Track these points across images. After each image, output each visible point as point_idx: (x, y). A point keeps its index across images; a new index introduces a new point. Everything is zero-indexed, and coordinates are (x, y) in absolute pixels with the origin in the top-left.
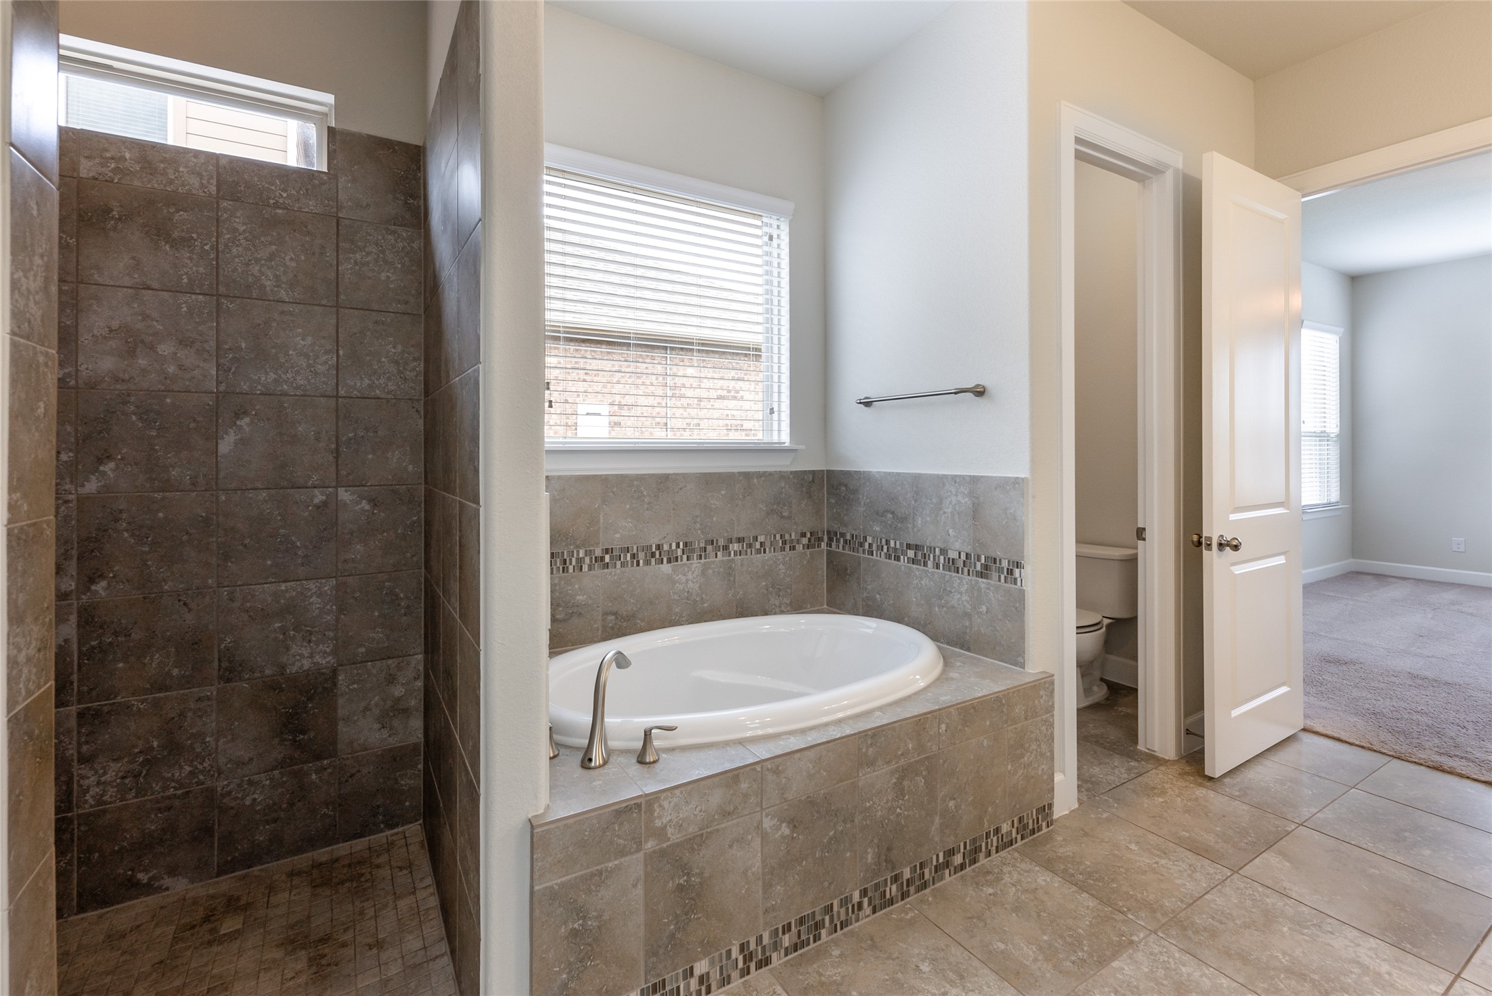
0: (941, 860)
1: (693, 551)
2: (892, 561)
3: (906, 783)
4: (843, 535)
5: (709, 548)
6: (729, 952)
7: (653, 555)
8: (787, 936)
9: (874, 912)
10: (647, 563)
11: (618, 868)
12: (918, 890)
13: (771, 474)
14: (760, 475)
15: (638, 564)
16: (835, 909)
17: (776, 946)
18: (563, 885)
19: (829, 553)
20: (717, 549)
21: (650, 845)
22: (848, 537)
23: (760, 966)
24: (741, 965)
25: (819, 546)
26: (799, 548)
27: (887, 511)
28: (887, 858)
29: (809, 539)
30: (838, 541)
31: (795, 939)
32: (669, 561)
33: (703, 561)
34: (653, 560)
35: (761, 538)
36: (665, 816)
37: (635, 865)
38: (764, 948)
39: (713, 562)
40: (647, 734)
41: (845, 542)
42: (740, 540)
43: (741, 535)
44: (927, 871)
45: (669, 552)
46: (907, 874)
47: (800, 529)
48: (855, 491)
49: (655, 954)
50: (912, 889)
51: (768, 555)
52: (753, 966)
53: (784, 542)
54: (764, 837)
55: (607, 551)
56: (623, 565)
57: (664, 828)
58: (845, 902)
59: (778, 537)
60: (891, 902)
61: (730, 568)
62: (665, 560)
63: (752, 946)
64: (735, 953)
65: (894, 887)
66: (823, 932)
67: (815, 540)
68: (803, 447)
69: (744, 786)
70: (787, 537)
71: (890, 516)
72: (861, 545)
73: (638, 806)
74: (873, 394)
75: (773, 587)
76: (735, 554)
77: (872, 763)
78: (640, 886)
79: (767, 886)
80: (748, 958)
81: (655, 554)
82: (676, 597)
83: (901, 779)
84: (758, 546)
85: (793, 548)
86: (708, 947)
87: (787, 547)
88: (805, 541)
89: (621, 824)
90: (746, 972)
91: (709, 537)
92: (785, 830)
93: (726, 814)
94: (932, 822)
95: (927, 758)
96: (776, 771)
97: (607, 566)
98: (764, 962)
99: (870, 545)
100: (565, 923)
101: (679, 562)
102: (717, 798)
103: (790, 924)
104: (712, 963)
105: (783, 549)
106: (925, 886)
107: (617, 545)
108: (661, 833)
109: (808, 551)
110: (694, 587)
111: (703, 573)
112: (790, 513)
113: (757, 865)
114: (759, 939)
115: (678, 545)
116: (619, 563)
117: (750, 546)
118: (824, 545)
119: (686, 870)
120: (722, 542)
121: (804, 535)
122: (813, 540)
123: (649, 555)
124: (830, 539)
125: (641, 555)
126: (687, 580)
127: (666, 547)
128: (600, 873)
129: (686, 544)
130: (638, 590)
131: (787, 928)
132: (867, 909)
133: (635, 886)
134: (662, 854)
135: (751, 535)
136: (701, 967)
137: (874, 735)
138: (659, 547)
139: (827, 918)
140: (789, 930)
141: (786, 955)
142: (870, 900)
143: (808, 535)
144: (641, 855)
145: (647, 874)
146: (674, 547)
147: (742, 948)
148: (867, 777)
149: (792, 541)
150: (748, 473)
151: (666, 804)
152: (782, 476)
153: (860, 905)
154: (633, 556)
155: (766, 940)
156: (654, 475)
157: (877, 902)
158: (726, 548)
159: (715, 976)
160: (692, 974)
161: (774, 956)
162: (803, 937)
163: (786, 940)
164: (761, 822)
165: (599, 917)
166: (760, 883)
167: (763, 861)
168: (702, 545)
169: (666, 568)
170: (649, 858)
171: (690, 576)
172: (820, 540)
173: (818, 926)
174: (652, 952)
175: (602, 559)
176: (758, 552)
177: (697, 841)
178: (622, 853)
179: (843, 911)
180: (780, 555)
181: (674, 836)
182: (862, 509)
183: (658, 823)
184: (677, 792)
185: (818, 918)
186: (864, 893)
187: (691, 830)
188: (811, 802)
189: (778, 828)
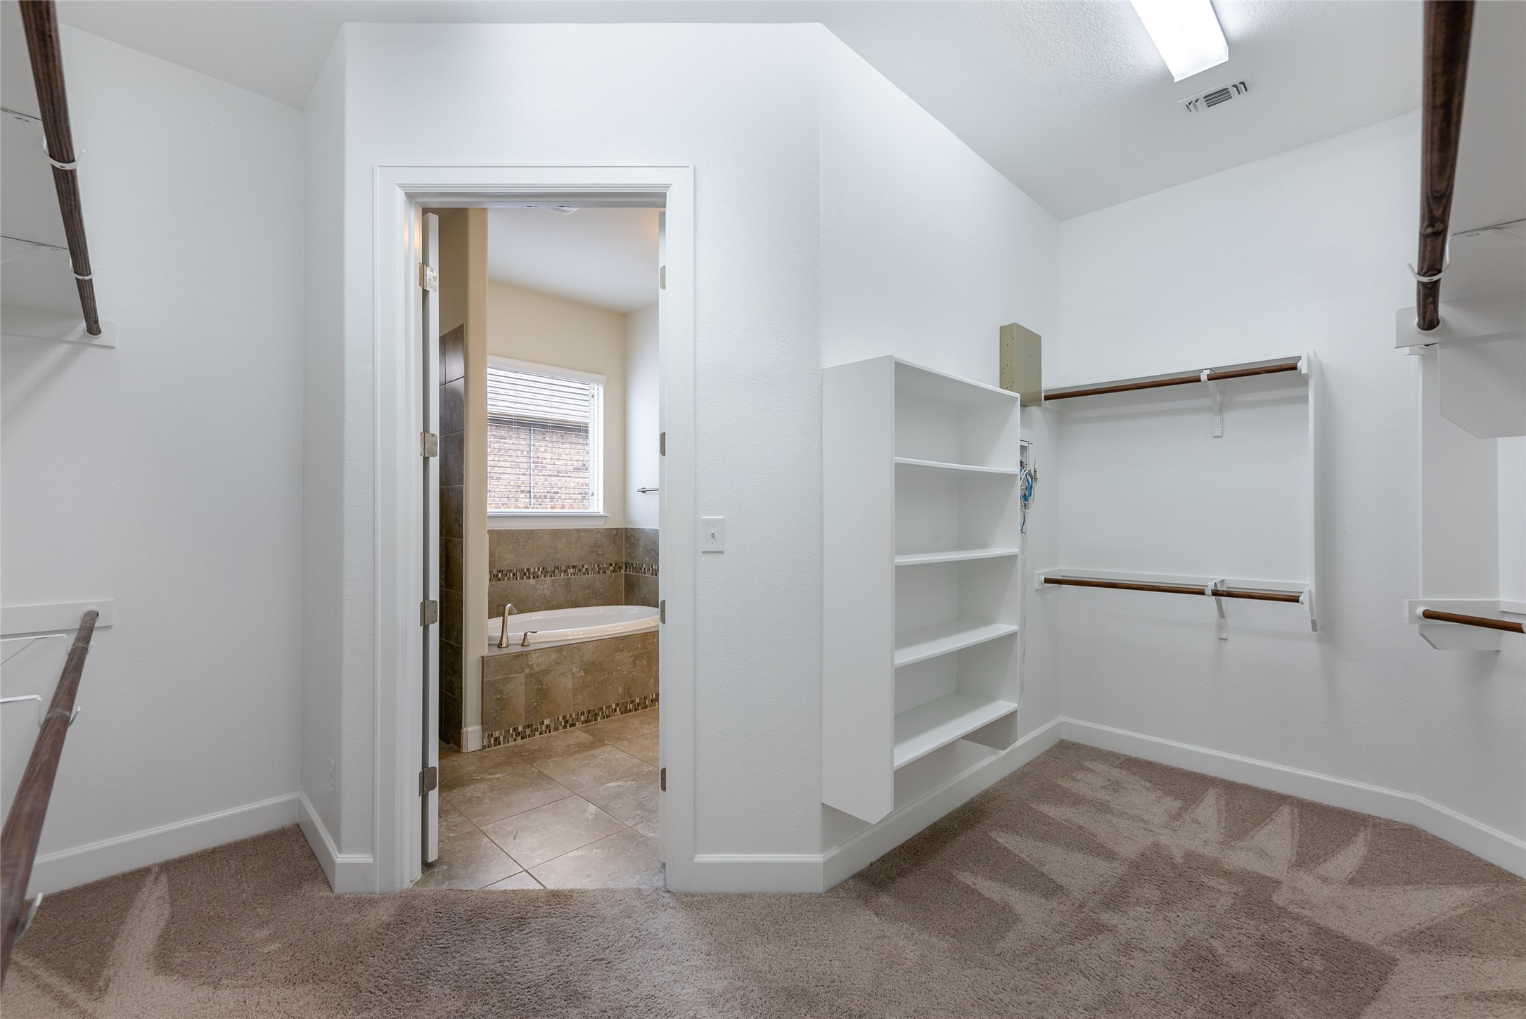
0: (654, 697)
1: (547, 572)
2: (654, 576)
3: (637, 662)
4: (632, 564)
5: (556, 571)
6: (558, 718)
7: (525, 574)
8: (583, 717)
9: (622, 714)
10: (522, 578)
11: (515, 677)
12: (643, 708)
13: (592, 530)
14: (585, 531)
15: (517, 579)
16: (604, 709)
17: (578, 719)
18: (494, 680)
19: (626, 575)
20: (561, 572)
21: (527, 671)
22: (635, 566)
23: (571, 726)
24: (563, 724)
25: (620, 571)
26: (608, 572)
27: (652, 550)
28: (628, 691)
29: (614, 568)
30: (630, 568)
31: (586, 718)
32: (534, 578)
33: (553, 578)
34: (525, 577)
35: (586, 566)
36: (533, 659)
37: (521, 677)
38: (573, 719)
39: (558, 579)
40: (525, 635)
41: (633, 568)
42: (574, 567)
43: (574, 564)
44: (647, 701)
45: (534, 572)
46: (637, 700)
47: (609, 561)
48: (638, 540)
49: (529, 713)
50: (640, 708)
51: (590, 576)
52: (568, 725)
53: (600, 569)
54: (573, 674)
55: (500, 571)
56: (508, 579)
57: (532, 665)
58: (608, 707)
59: (596, 566)
60: (630, 711)
61: (568, 582)
62: (532, 577)
63: (568, 718)
64: (561, 719)
65: (631, 705)
66: (599, 718)
67: (618, 568)
68: (610, 515)
69: (565, 653)
70: (601, 566)
71: (653, 552)
72: (641, 569)
73: (523, 655)
74: (647, 487)
75: (593, 594)
76: (571, 575)
77: (621, 651)
78: (523, 686)
79: (574, 695)
80: (566, 722)
81: (526, 574)
82: (537, 598)
83: (635, 660)
84: (584, 570)
85: (605, 572)
86: (550, 715)
87: (601, 572)
88: (612, 568)
89: (516, 661)
90: (565, 727)
91: (557, 565)
92: (582, 673)
93: (557, 663)
94: (650, 681)
95: (648, 652)
96: (578, 649)
97: (499, 579)
98: (573, 725)
99: (645, 569)
100: (495, 694)
101: (539, 578)
102: (553, 656)
103: (584, 712)
104: (551, 721)
105: (599, 573)
106: (646, 707)
107: (505, 568)
108: (531, 667)
109: (614, 574)
110: (548, 592)
111: (553, 585)
112: (603, 552)
113: (570, 685)
114: (571, 716)
115: (539, 569)
116: (506, 578)
117: (580, 570)
118: (623, 571)
119: (541, 682)
120: (563, 568)
121: (611, 565)
122: (616, 567)
123: (523, 574)
124: (626, 568)
125: (518, 574)
126: (544, 589)
127: (532, 570)
128: (508, 678)
129: (543, 569)
130: (516, 593)
131: (583, 713)
132: (618, 712)
133: (521, 685)
134: (532, 675)
135: (581, 564)
136: (547, 722)
137: (622, 639)
138: (528, 570)
139: (600, 713)
140: (584, 714)
141: (582, 724)
142: (620, 708)
143: (614, 565)
144: (523, 674)
145: (526, 682)
146: (536, 570)
147: (564, 718)
148: (618, 656)
149: (604, 568)
150: (579, 529)
151: (533, 656)
152: (598, 531)
153: (615, 710)
154: (514, 575)
155: (574, 716)
156: (526, 530)
157: (623, 710)
158: (566, 571)
159: (552, 726)
160: (543, 724)
161: (577, 723)
162: (590, 718)
163: (582, 718)
164: (572, 669)
165: (507, 695)
166: (571, 693)
167: (573, 684)
168: (553, 569)
169: (532, 581)
170: (527, 676)
171: (545, 586)
172: (621, 568)
173: (596, 715)
174: (528, 712)
175: (497, 575)
176: (584, 574)
177: (545, 672)
178: (516, 672)
179: (607, 711)
180: (597, 576)
181: (536, 669)
182: (641, 549)
183: (530, 663)
184: (538, 651)
185: (596, 712)
186: (617, 705)
187: (543, 667)
188: (594, 664)
189: (579, 672)
